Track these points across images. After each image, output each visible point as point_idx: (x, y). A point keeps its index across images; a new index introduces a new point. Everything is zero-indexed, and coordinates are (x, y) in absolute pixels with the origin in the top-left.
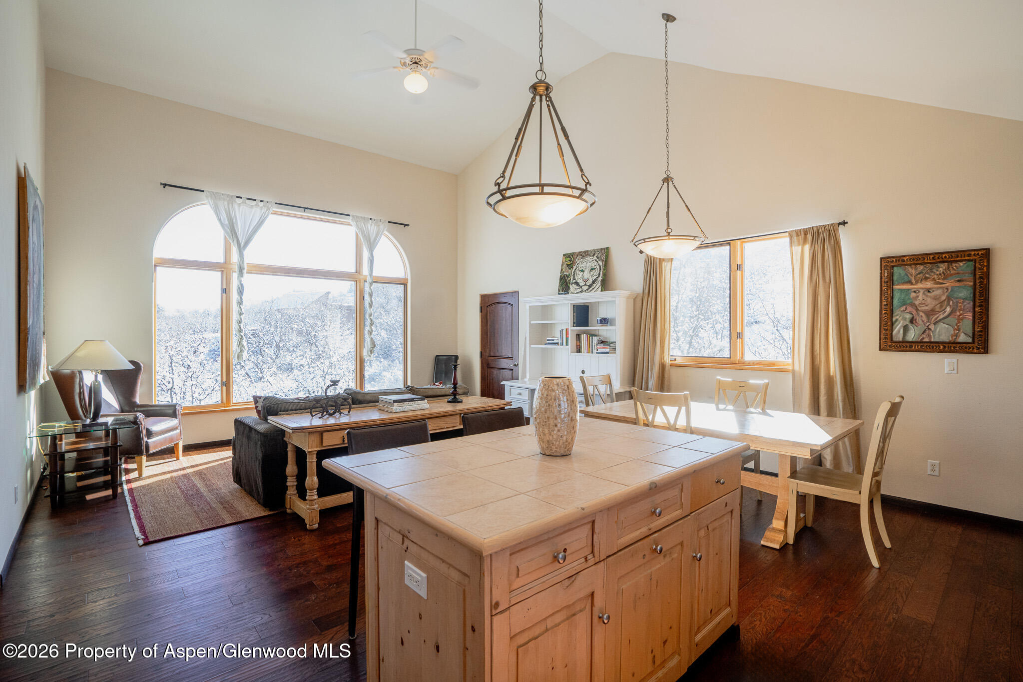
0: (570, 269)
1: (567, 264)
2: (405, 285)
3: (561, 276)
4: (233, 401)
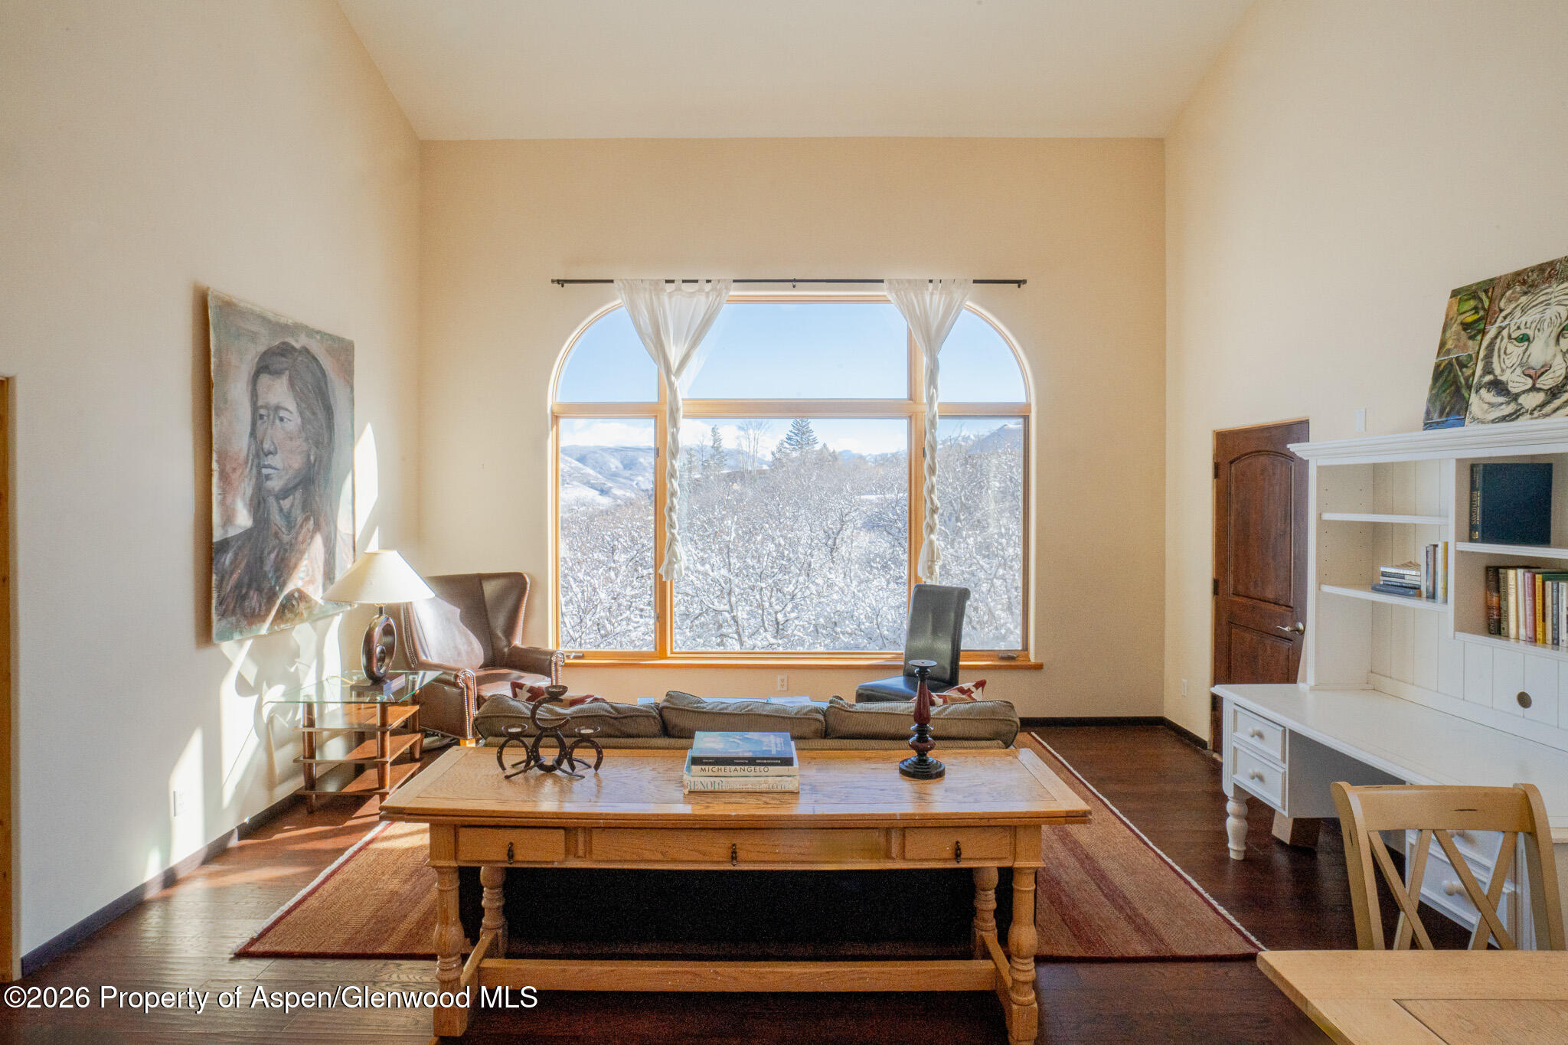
0: (1472, 338)
1: (1462, 324)
2: (1026, 419)
3: (1438, 366)
4: (671, 649)
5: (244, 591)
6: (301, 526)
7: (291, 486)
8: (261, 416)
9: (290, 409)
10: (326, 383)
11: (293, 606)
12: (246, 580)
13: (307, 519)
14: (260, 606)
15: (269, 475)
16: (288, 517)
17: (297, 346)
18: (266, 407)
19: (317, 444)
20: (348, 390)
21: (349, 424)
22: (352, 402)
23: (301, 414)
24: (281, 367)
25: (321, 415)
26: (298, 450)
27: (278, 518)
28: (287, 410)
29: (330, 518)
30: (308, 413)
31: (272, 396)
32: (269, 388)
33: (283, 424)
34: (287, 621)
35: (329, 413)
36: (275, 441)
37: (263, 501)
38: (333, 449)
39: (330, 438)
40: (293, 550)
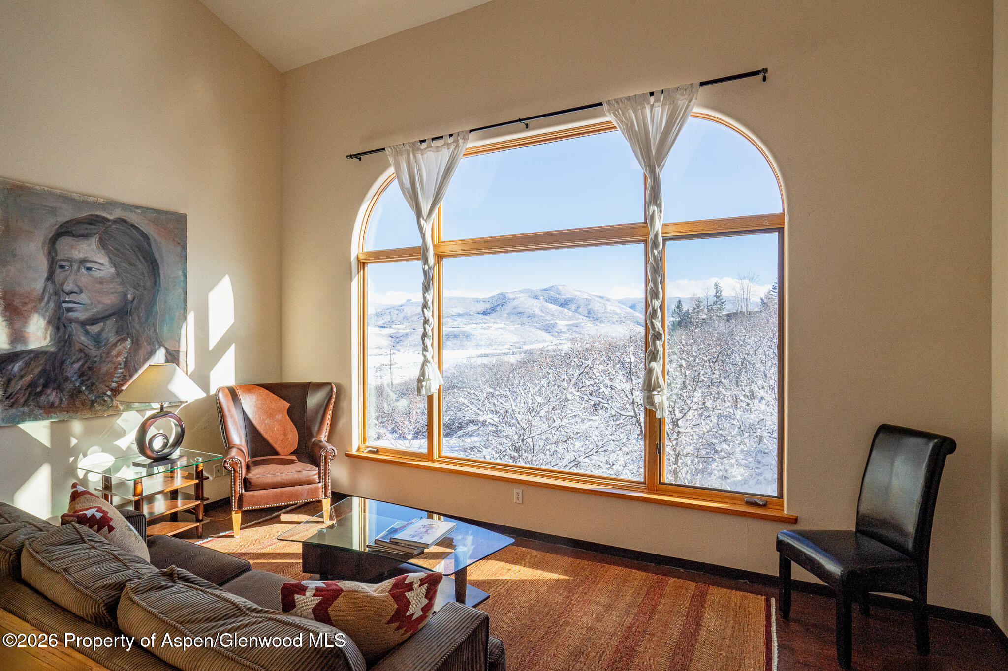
4: (439, 453)
5: (39, 390)
6: (115, 344)
7: (99, 316)
8: (62, 267)
9: (101, 261)
10: (149, 245)
11: (105, 401)
12: (41, 382)
13: (124, 339)
14: (61, 400)
15: (71, 308)
16: (97, 339)
17: (111, 217)
18: (69, 260)
19: (136, 286)
20: (179, 249)
21: (180, 273)
22: (184, 257)
23: (115, 266)
24: (89, 232)
25: (142, 266)
26: (111, 291)
27: (83, 338)
28: (96, 262)
29: (154, 339)
30: (124, 265)
31: (77, 253)
32: (72, 247)
33: (91, 272)
34: (97, 411)
35: (153, 266)
36: (80, 284)
37: (65, 326)
38: (158, 290)
39: (155, 283)
40: (104, 361)
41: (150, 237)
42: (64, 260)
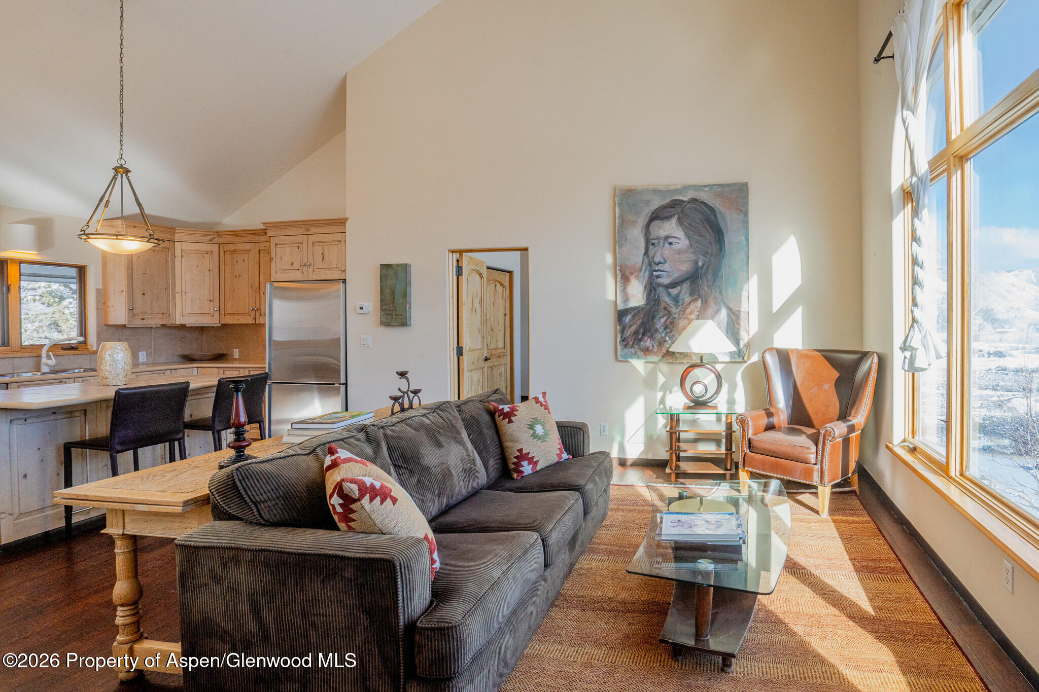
5: (640, 337)
6: (689, 304)
7: (677, 281)
8: (653, 244)
9: (679, 236)
10: (715, 216)
12: (641, 331)
13: (695, 300)
15: (659, 275)
16: (676, 299)
17: (686, 199)
18: (658, 238)
19: (705, 254)
20: (742, 216)
21: (743, 238)
22: (745, 223)
23: (689, 238)
24: (671, 214)
25: (710, 236)
26: (686, 260)
27: (667, 299)
28: (675, 237)
29: (720, 300)
30: (696, 237)
31: (662, 232)
32: (659, 228)
33: (672, 246)
34: (676, 358)
35: (718, 234)
36: (665, 257)
37: (655, 289)
38: (723, 256)
39: (721, 249)
40: (682, 318)
41: (716, 209)
42: (654, 239)
